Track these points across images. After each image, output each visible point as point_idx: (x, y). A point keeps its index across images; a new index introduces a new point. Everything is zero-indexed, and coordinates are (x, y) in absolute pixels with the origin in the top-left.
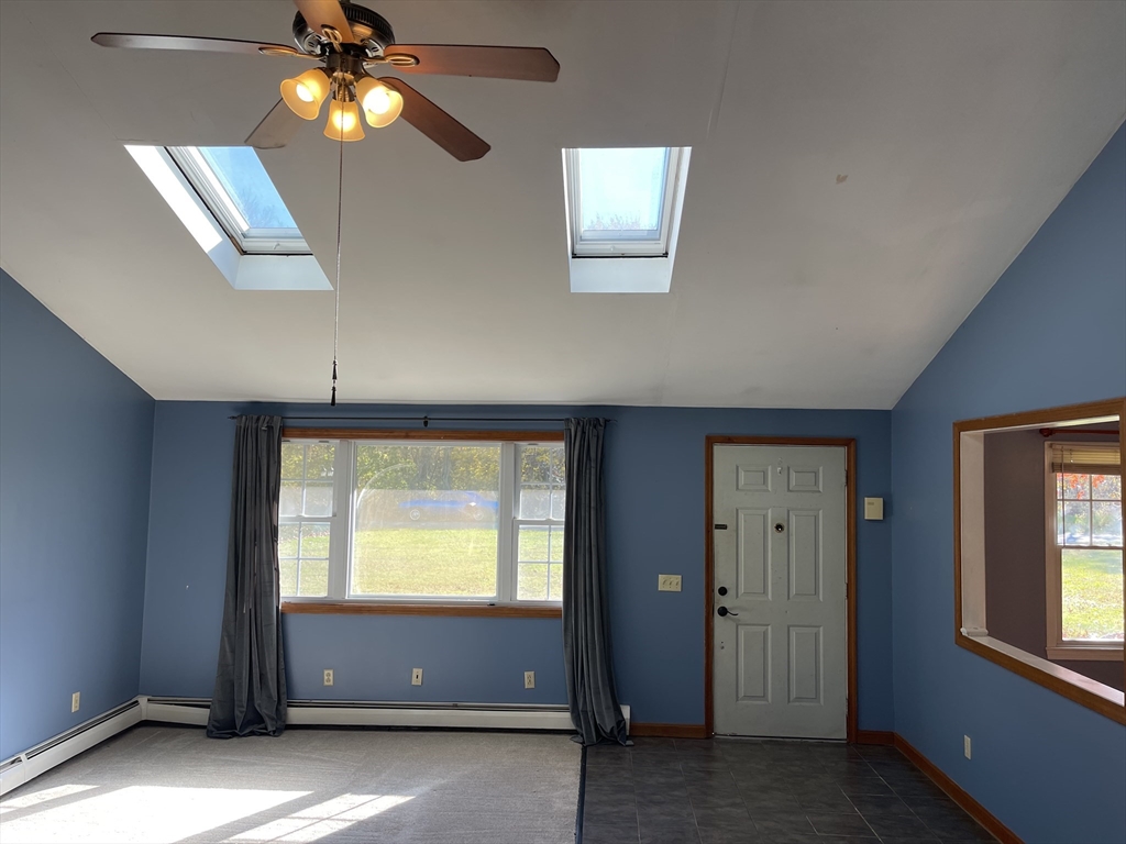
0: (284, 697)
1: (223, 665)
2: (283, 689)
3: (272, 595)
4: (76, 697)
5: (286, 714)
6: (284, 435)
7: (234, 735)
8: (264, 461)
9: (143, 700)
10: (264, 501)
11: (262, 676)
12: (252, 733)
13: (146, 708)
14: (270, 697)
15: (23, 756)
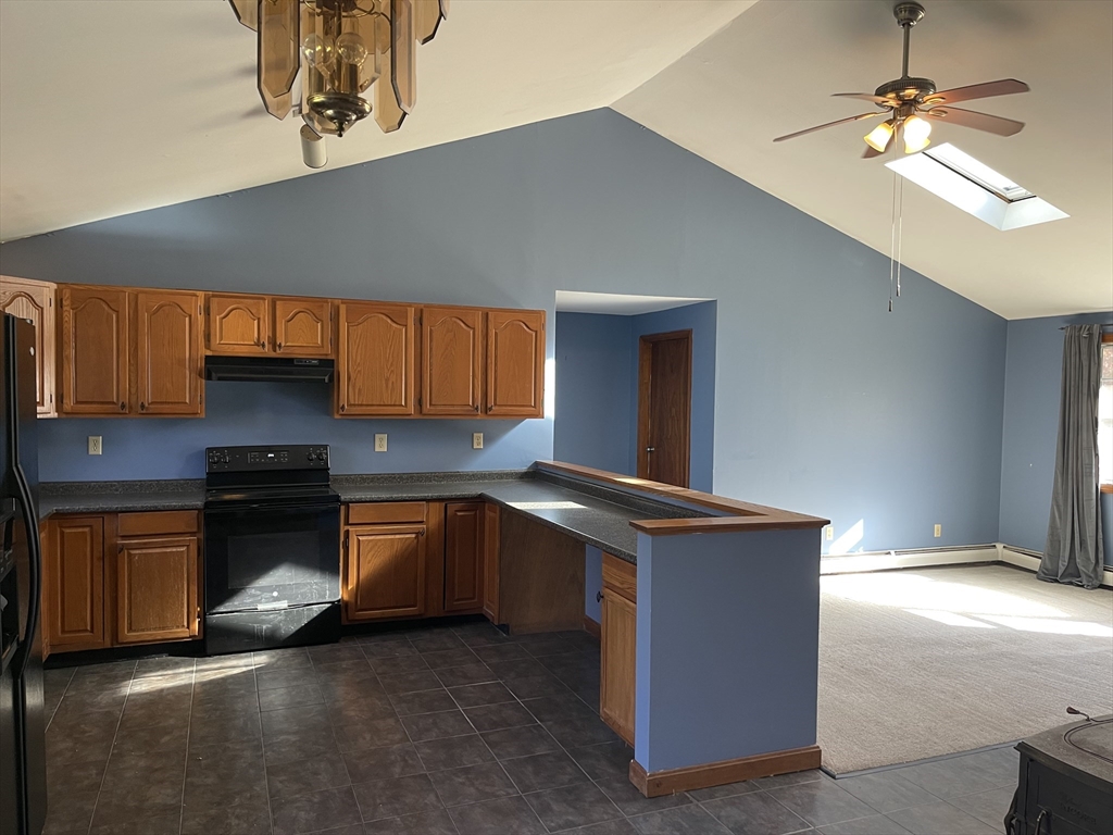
0: (1101, 562)
1: (1053, 527)
2: (1101, 555)
3: (1091, 476)
4: (937, 527)
5: (1103, 576)
6: (1104, 341)
7: (1057, 581)
8: (1085, 363)
9: (1000, 546)
10: (1085, 397)
11: (1082, 542)
12: (1071, 583)
13: (1001, 552)
14: (1089, 559)
15: (892, 552)
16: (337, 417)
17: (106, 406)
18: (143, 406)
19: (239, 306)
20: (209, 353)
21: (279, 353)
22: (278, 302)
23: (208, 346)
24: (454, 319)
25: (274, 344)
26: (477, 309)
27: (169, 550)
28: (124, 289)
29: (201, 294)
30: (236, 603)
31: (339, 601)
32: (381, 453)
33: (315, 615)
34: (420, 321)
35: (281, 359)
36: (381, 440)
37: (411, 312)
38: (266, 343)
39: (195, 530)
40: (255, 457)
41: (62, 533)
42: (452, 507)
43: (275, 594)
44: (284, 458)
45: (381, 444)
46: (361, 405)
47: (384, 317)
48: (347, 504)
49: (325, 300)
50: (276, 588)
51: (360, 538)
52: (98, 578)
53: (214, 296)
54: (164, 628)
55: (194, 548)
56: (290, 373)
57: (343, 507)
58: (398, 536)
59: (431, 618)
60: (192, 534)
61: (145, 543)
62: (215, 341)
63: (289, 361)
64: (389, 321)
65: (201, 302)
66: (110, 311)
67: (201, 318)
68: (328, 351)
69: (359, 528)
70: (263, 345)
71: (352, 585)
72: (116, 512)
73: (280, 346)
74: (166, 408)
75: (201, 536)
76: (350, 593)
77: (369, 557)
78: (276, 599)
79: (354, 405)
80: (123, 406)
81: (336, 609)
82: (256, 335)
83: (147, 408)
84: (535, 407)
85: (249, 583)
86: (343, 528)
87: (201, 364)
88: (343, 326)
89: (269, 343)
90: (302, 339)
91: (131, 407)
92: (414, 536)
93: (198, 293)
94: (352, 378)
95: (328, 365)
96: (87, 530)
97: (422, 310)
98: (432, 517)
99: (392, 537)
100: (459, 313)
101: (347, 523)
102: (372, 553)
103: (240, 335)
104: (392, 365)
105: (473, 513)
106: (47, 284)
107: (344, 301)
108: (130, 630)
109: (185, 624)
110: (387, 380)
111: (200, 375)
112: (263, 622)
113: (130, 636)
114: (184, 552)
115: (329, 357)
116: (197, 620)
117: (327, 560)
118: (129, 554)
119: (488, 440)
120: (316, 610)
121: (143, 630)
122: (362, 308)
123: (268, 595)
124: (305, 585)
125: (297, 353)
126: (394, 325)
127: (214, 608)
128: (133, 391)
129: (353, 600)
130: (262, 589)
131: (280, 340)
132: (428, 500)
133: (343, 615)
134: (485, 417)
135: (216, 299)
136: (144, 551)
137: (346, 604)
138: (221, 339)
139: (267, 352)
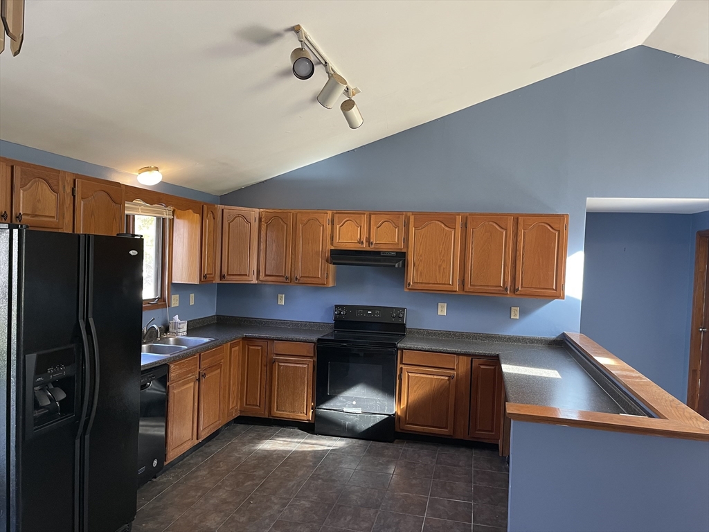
16: (406, 290)
17: (278, 278)
18: (297, 279)
19: (350, 219)
20: (333, 248)
21: (372, 248)
22: (372, 216)
23: (332, 244)
24: (491, 223)
25: (369, 243)
26: (510, 215)
27: (298, 365)
28: (291, 211)
29: (330, 212)
30: (332, 404)
31: (394, 415)
32: (441, 316)
33: (378, 421)
34: (465, 225)
35: (373, 251)
36: (442, 307)
37: (459, 220)
38: (364, 242)
39: (312, 355)
40: (360, 313)
41: (248, 348)
42: (476, 362)
43: (354, 403)
44: (377, 314)
45: (442, 310)
46: (422, 283)
47: (440, 223)
48: (402, 349)
49: (400, 213)
50: (356, 399)
51: (410, 374)
52: (264, 377)
53: (336, 213)
54: (294, 412)
55: (311, 365)
56: (379, 261)
57: (399, 352)
58: (435, 377)
59: (458, 439)
60: (311, 357)
61: (286, 360)
62: (337, 240)
63: (377, 253)
64: (443, 226)
65: (329, 217)
66: (284, 224)
67: (329, 227)
68: (401, 247)
69: (409, 367)
70: (362, 243)
71: (403, 405)
72: (273, 340)
73: (372, 243)
74: (308, 280)
75: (316, 360)
76: (402, 410)
77: (415, 388)
78: (355, 406)
79: (417, 283)
80: (287, 278)
81: (391, 420)
82: (359, 237)
83: (299, 280)
84: (556, 290)
85: (340, 393)
86: (399, 366)
87: (328, 254)
88: (412, 230)
89: (366, 241)
90: (385, 238)
91: (291, 279)
92: (447, 378)
93: (329, 212)
94: (416, 265)
95: (402, 256)
96: (260, 348)
97: (467, 217)
98: (462, 366)
99: (432, 377)
100: (497, 219)
101: (402, 363)
102: (418, 385)
103: (350, 236)
104: (443, 256)
105: (493, 368)
106: (254, 209)
107: (414, 213)
108: (277, 410)
109: (305, 412)
110: (440, 267)
111: (327, 261)
112: (347, 419)
113: (277, 413)
114: (306, 367)
115: (403, 251)
116: (311, 411)
117: (388, 386)
118: (278, 365)
119: (523, 313)
120: (379, 418)
121: (283, 411)
122: (424, 217)
123: (349, 402)
124: (372, 400)
125: (383, 248)
126: (446, 228)
127: (319, 405)
128: (293, 269)
129: (403, 416)
130: (347, 398)
131: (373, 240)
132: (458, 354)
133: (397, 424)
134: (514, 296)
135: (337, 215)
136: (286, 364)
137: (399, 418)
138: (339, 239)
139: (365, 247)
